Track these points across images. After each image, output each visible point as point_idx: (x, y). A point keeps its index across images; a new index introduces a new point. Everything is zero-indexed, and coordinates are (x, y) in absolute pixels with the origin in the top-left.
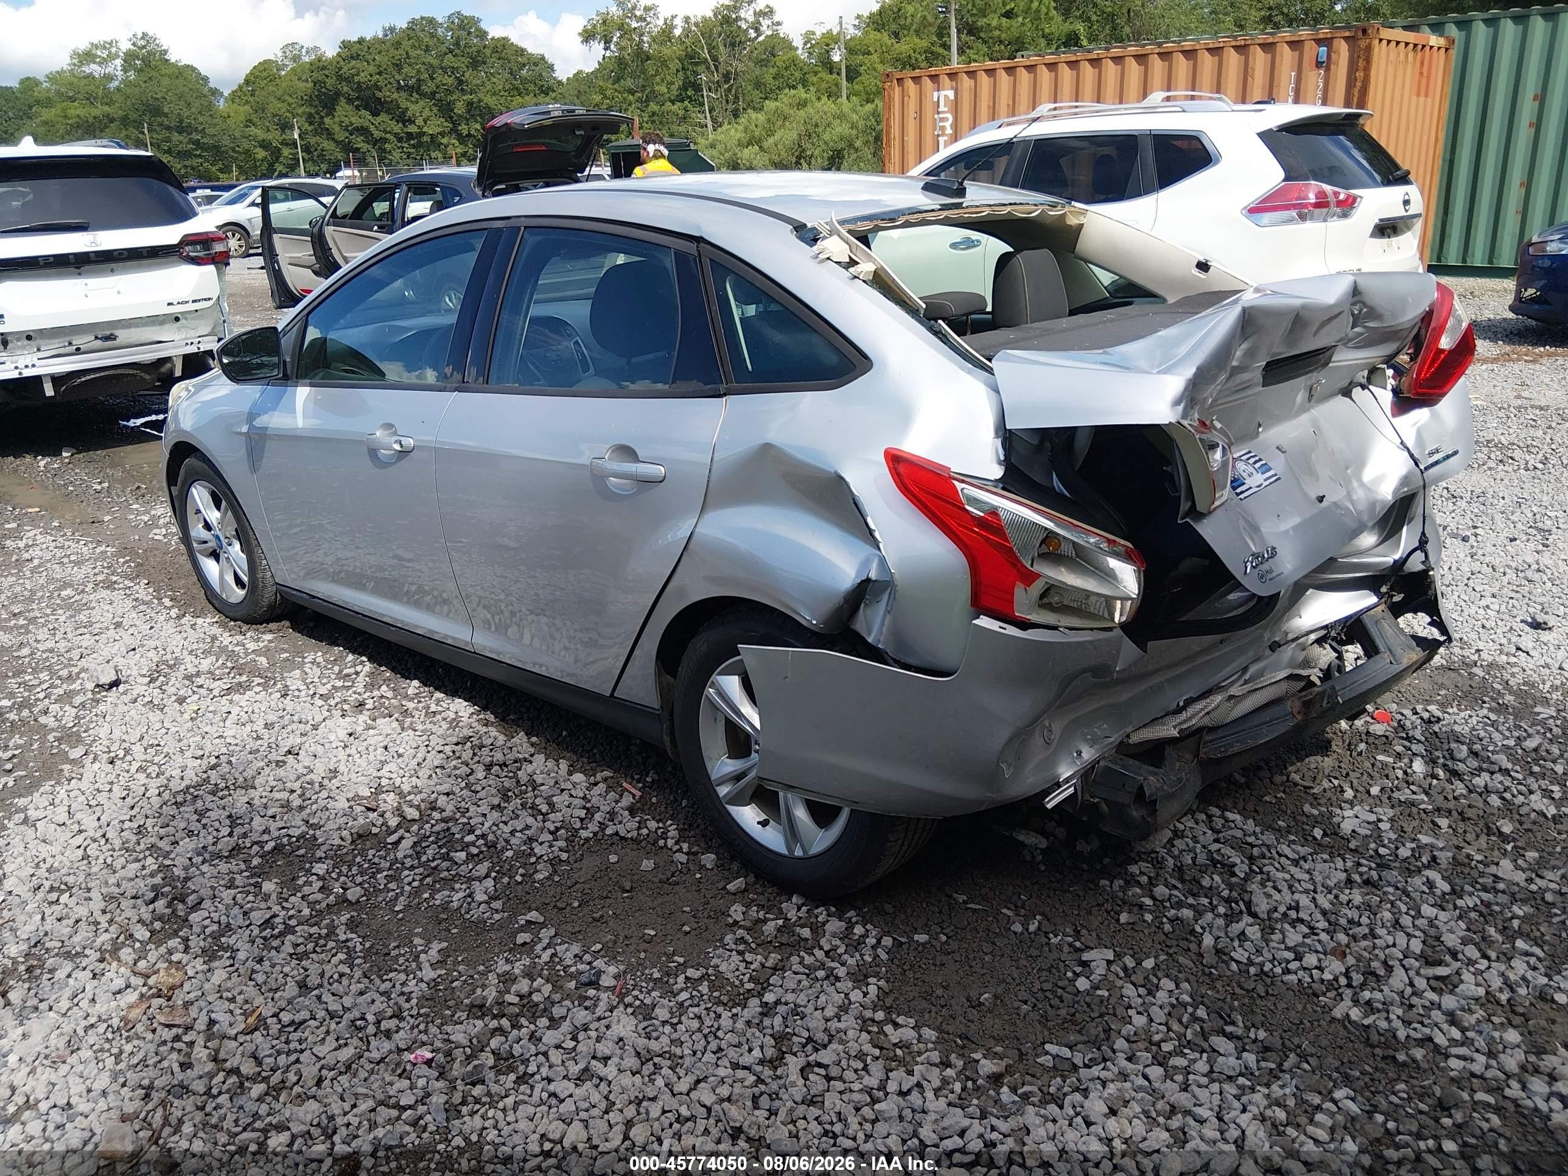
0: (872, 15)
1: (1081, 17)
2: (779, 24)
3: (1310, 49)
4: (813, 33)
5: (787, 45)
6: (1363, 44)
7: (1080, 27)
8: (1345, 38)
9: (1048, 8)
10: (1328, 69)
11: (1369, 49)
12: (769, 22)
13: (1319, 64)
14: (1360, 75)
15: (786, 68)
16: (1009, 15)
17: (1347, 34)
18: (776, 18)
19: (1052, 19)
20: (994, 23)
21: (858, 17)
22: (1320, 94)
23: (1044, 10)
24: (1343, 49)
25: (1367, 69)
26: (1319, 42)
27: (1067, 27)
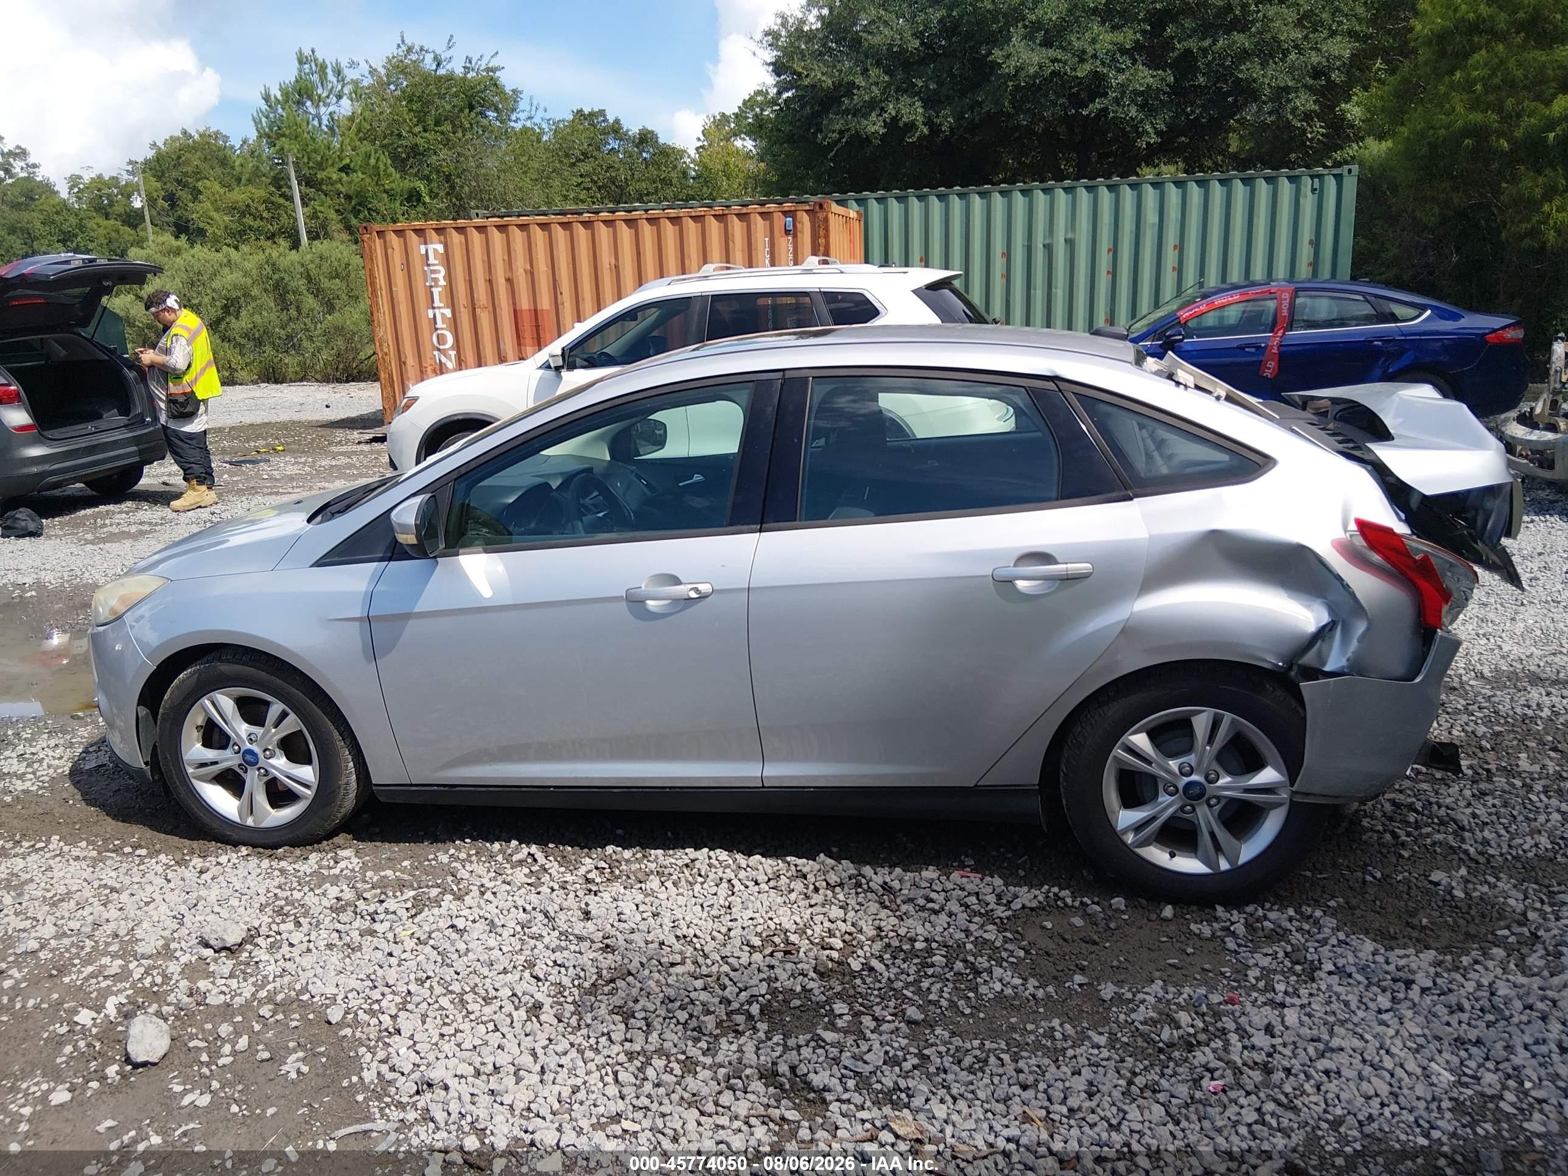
0: (147, 162)
1: (416, 175)
2: (35, 166)
3: (779, 219)
4: (80, 177)
5: (47, 188)
6: (821, 215)
7: (421, 186)
8: (806, 211)
9: (385, 165)
10: (795, 236)
11: (826, 220)
12: (23, 164)
13: (787, 232)
14: (822, 241)
15: (57, 213)
16: (346, 169)
17: (807, 208)
18: (31, 160)
19: (391, 175)
20: (335, 177)
21: (130, 162)
22: (791, 256)
23: (382, 168)
24: (805, 219)
25: (827, 237)
26: (786, 213)
27: (407, 184)
